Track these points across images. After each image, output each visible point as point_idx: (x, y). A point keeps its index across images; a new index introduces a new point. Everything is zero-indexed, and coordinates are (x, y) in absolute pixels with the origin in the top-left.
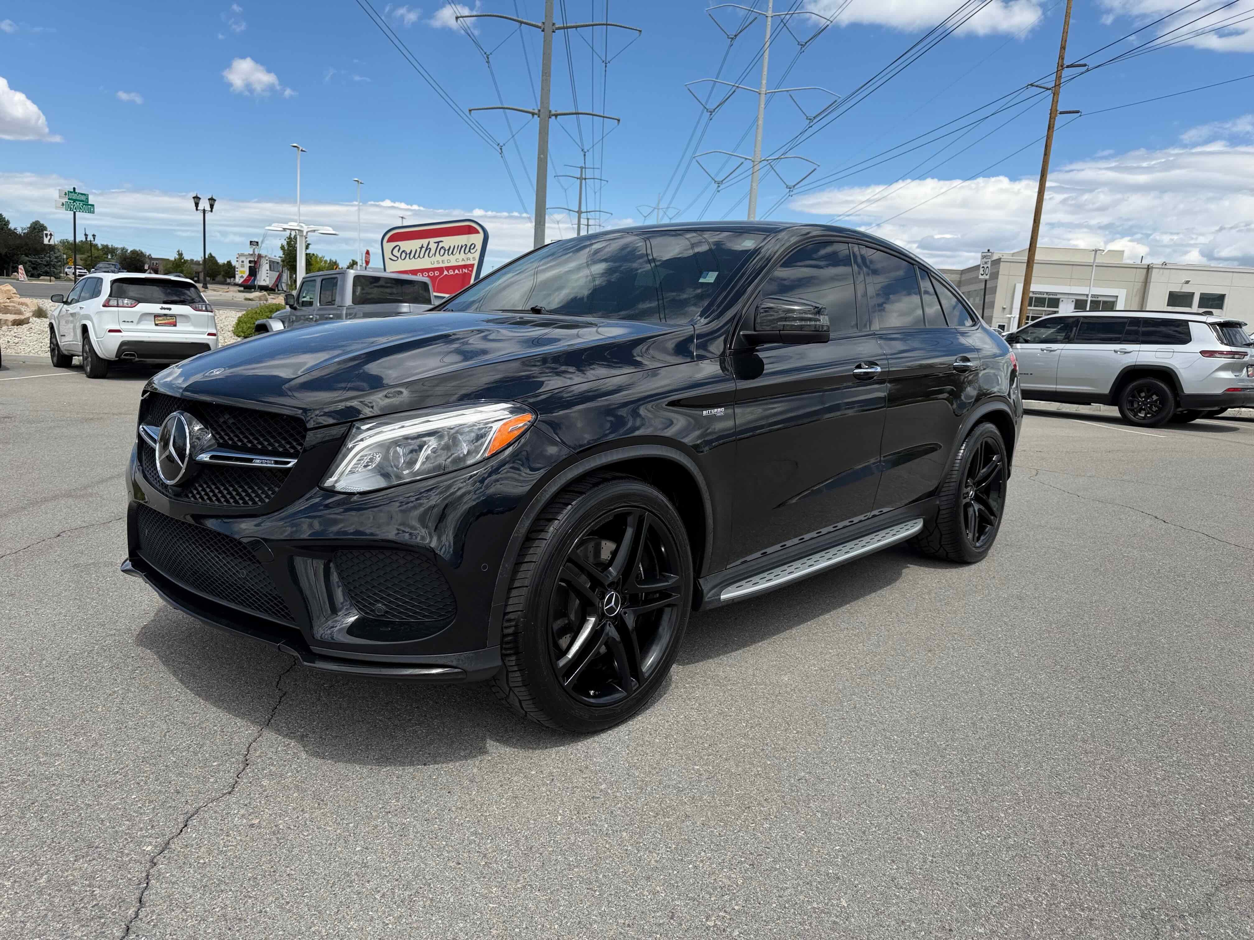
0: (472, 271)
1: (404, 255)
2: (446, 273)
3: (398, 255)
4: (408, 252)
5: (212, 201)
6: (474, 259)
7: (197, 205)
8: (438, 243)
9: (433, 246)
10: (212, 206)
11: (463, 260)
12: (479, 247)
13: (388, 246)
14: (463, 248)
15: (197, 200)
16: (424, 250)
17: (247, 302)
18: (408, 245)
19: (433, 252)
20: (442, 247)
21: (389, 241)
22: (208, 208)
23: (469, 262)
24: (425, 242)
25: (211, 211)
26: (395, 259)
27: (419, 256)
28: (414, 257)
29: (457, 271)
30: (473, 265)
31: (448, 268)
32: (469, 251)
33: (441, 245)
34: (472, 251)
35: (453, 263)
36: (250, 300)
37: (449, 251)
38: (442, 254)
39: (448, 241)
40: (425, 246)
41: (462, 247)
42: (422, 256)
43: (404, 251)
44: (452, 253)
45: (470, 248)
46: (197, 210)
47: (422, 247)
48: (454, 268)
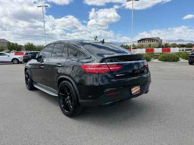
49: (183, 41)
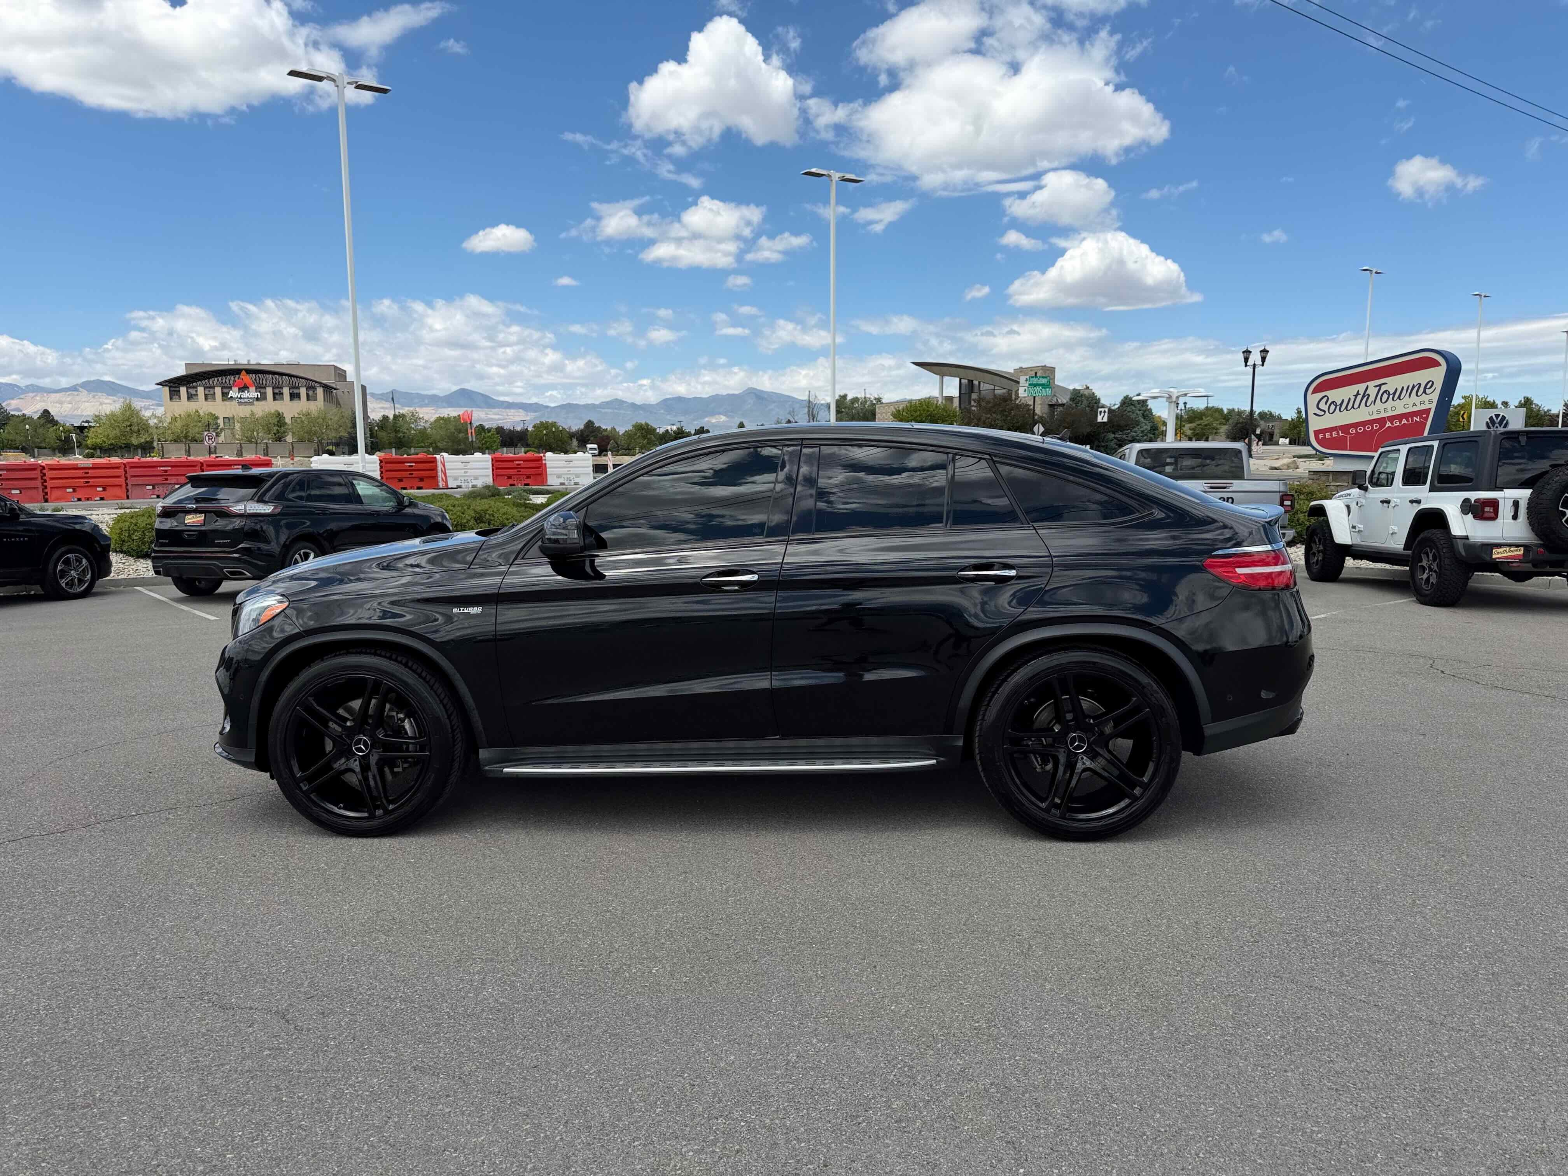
0: (1427, 419)
1: (1333, 407)
2: (1388, 424)
3: (1325, 408)
4: (1339, 403)
5: (1265, 352)
6: (1431, 401)
7: (1246, 360)
8: (1380, 386)
9: (1372, 392)
10: (1263, 359)
11: (1414, 404)
12: (1438, 385)
13: (1313, 399)
14: (1414, 389)
15: (1247, 353)
16: (1359, 397)
17: (1275, 472)
18: (1337, 395)
19: (1372, 399)
20: (1385, 391)
21: (1315, 391)
22: (1259, 362)
23: (1423, 407)
24: (1361, 387)
25: (1263, 365)
26: (1321, 413)
27: (1353, 407)
28: (1346, 408)
29: (1404, 421)
30: (1430, 409)
31: (1392, 418)
32: (1424, 392)
33: (1384, 388)
34: (1428, 391)
35: (1400, 411)
36: (1276, 468)
37: (1396, 395)
38: (1384, 400)
39: (1393, 383)
40: (1362, 393)
41: (1414, 387)
42: (1356, 406)
43: (1333, 402)
44: (1399, 397)
45: (1425, 388)
46: (1246, 366)
47: (1358, 394)
48: (1400, 417)
49: (487, 402)
